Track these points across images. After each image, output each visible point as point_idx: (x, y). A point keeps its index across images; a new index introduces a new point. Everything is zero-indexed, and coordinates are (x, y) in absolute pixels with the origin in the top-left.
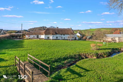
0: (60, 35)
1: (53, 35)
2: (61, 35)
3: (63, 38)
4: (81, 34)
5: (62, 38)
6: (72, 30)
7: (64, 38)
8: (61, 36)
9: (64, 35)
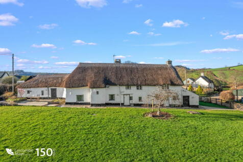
0: (123, 89)
1: (95, 90)
2: (128, 86)
3: (135, 100)
4: (210, 81)
5: (131, 98)
6: (174, 69)
7: (140, 99)
8: (128, 91)
9: (139, 87)
